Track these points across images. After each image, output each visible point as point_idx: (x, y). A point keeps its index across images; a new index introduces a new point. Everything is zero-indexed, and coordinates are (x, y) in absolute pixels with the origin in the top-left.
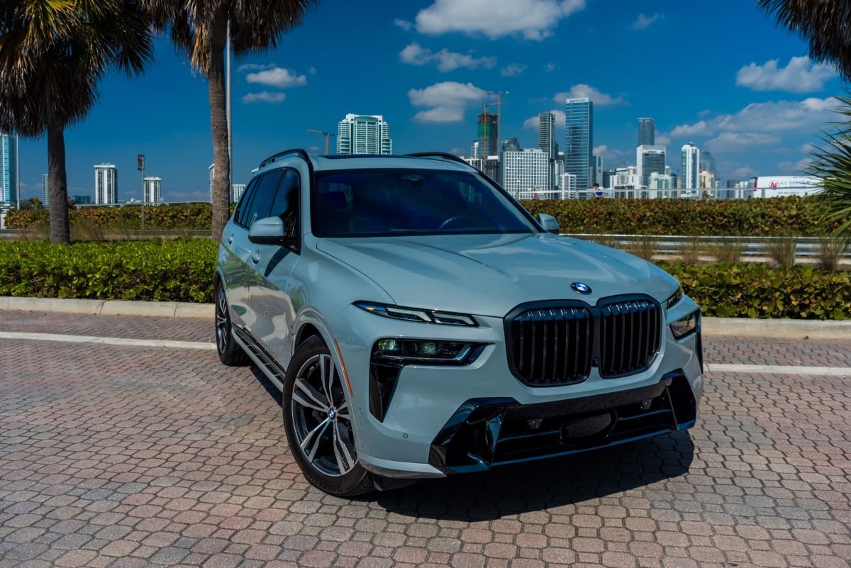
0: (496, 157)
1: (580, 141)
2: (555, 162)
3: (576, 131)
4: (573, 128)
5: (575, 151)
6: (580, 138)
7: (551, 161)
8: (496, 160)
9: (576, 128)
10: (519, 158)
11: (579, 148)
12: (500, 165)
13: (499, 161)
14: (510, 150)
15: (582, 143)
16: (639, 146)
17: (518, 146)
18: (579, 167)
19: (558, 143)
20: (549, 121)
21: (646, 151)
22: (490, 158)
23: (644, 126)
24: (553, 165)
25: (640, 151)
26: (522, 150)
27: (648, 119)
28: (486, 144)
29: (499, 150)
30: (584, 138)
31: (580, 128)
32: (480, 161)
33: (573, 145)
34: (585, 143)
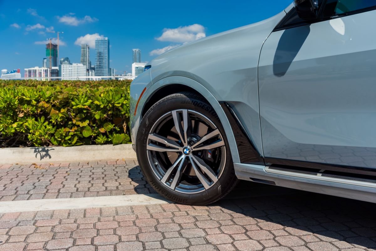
0: (57, 68)
1: (103, 60)
2: (90, 71)
3: (101, 55)
4: (99, 53)
5: (100, 65)
6: (103, 58)
7: (88, 70)
8: (57, 70)
9: (101, 53)
10: (70, 69)
11: (102, 64)
12: (59, 72)
13: (58, 70)
14: (65, 64)
15: (104, 61)
16: (133, 63)
17: (69, 62)
18: (103, 74)
19: (91, 61)
20: (86, 49)
21: (137, 66)
22: (53, 68)
23: (135, 53)
24: (89, 72)
25: (134, 65)
26: (71, 64)
27: (137, 50)
28: (51, 60)
29: (59, 63)
30: (105, 58)
31: (103, 53)
32: (47, 70)
33: (99, 62)
34: (105, 61)
